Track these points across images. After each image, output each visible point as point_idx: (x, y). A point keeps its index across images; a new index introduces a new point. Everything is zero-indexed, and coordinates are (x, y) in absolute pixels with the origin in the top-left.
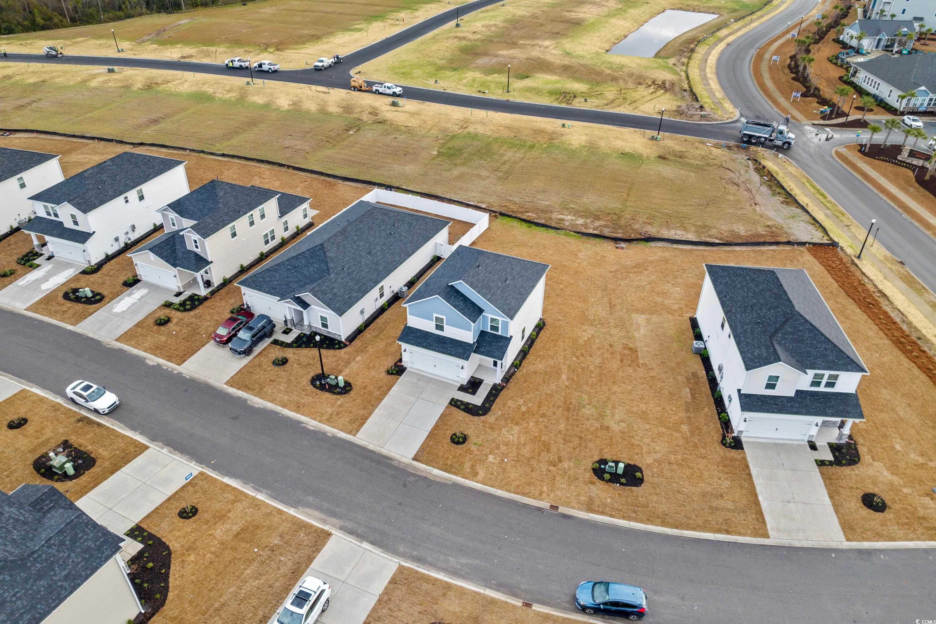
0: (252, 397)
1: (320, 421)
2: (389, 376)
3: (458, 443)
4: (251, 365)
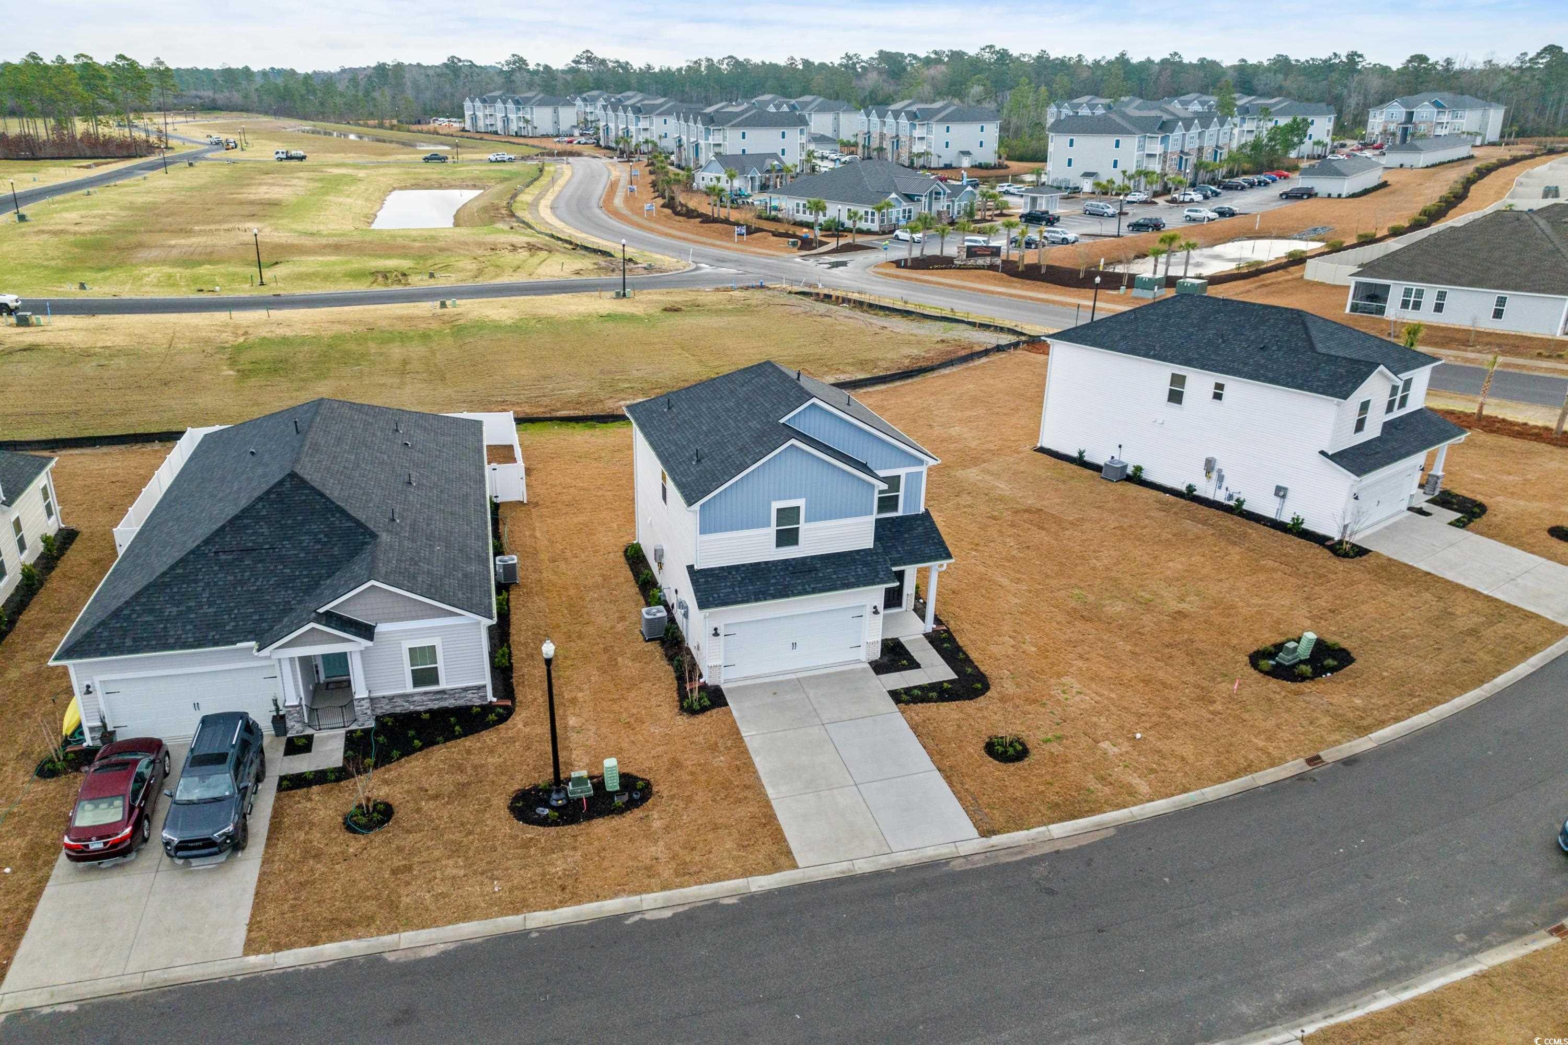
0: (388, 939)
1: (664, 888)
3: (1016, 758)
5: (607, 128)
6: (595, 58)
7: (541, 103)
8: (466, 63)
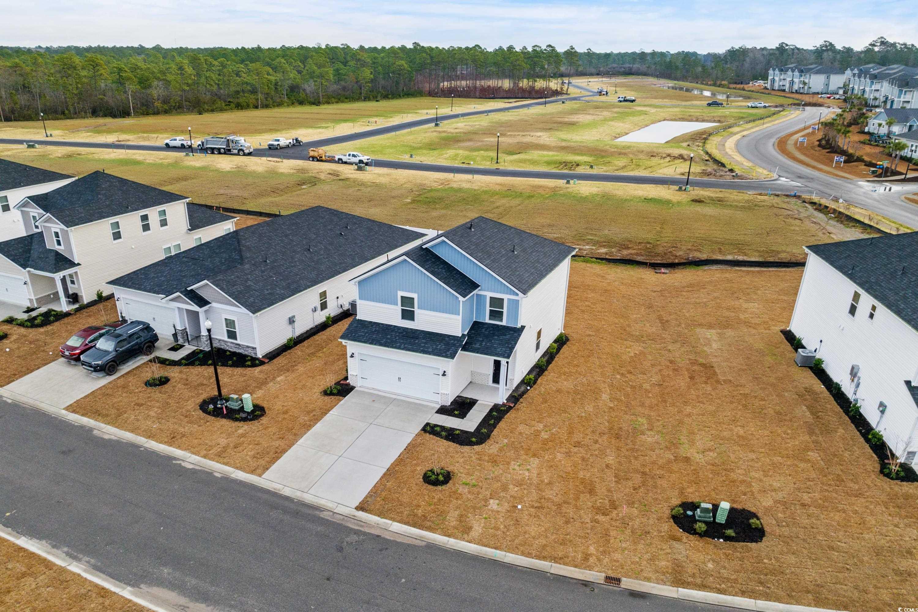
0: (103, 425)
1: (205, 457)
2: (326, 398)
3: (436, 483)
4: (111, 386)
5: (853, 89)
6: (887, 42)
7: (818, 72)
8: (791, 47)
